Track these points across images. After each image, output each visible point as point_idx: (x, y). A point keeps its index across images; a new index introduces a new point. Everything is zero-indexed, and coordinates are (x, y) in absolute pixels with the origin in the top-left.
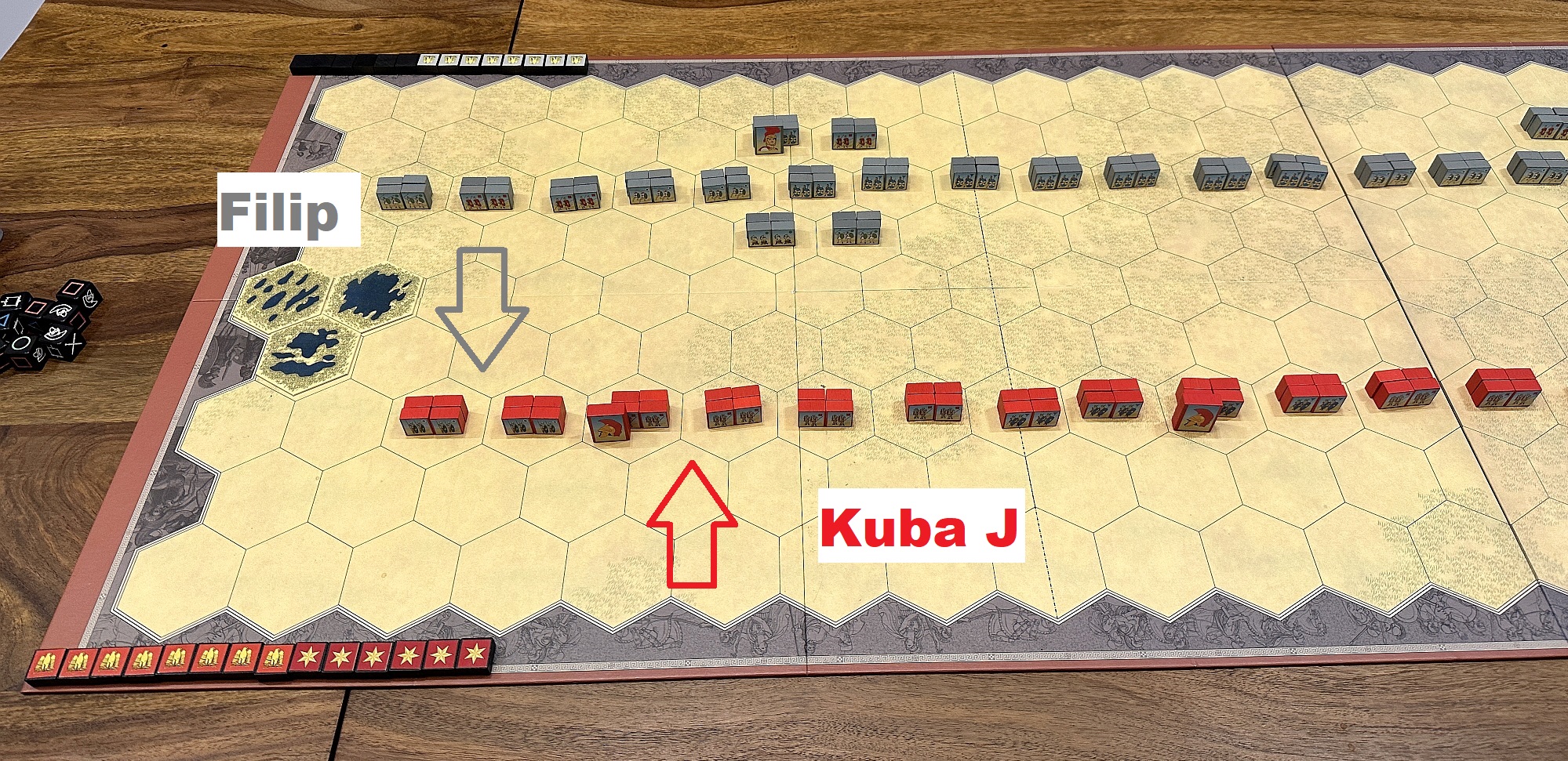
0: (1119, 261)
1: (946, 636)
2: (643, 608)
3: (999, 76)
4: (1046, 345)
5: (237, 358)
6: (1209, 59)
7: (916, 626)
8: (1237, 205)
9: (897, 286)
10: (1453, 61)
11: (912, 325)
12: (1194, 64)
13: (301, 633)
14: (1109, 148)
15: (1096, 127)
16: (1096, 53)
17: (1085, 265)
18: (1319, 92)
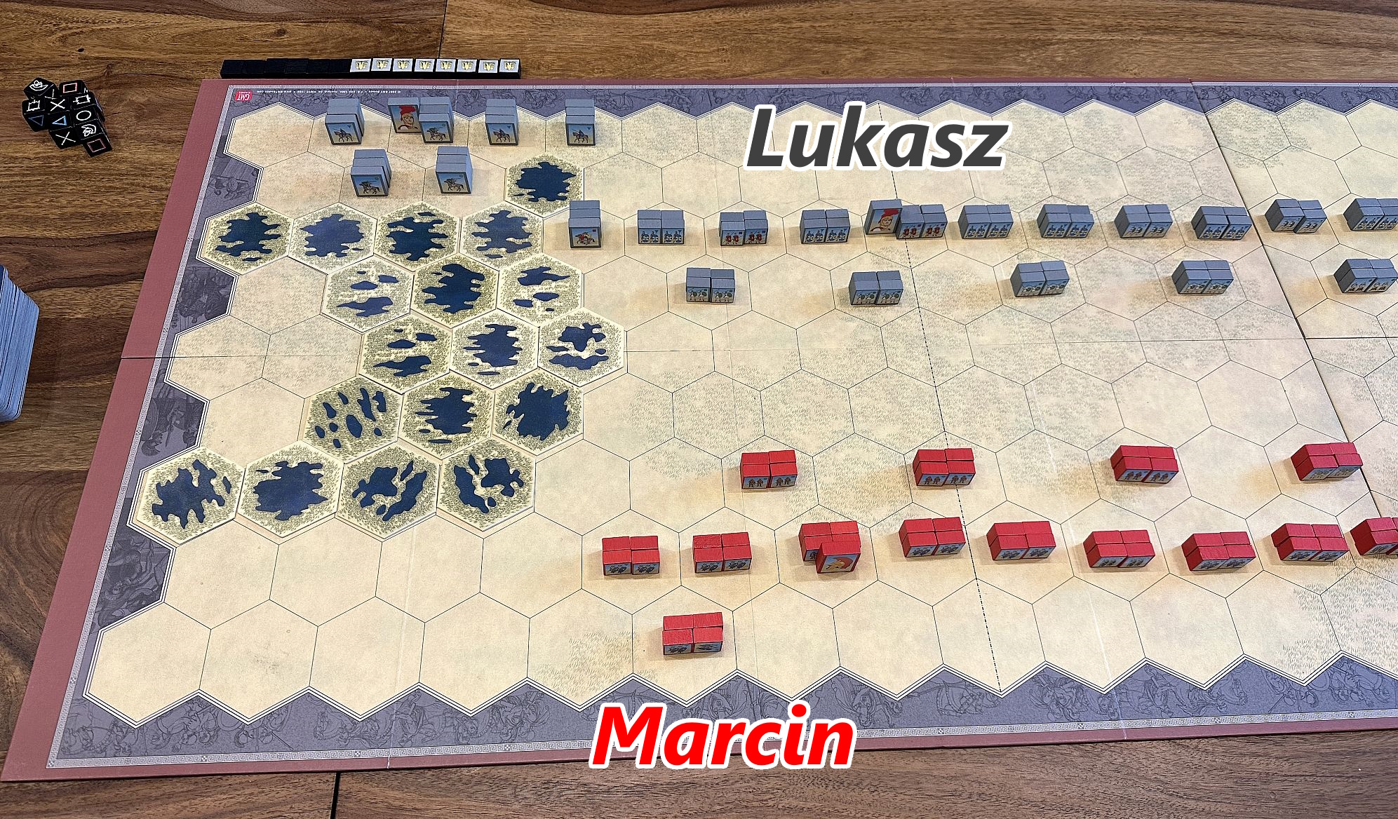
0: (1049, 316)
1: (897, 711)
2: (607, 685)
3: (924, 108)
4: (982, 407)
5: (178, 422)
6: (1129, 93)
7: (868, 700)
8: (1160, 255)
9: (832, 345)
10: (1364, 98)
11: (849, 386)
12: (1118, 99)
13: (276, 716)
14: (1035, 191)
15: (1021, 168)
16: (1020, 84)
17: (1016, 321)
18: (1236, 132)
